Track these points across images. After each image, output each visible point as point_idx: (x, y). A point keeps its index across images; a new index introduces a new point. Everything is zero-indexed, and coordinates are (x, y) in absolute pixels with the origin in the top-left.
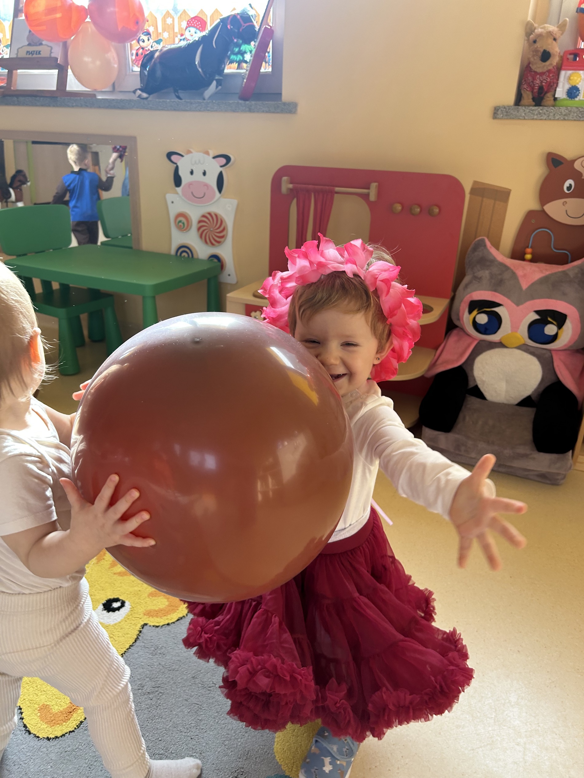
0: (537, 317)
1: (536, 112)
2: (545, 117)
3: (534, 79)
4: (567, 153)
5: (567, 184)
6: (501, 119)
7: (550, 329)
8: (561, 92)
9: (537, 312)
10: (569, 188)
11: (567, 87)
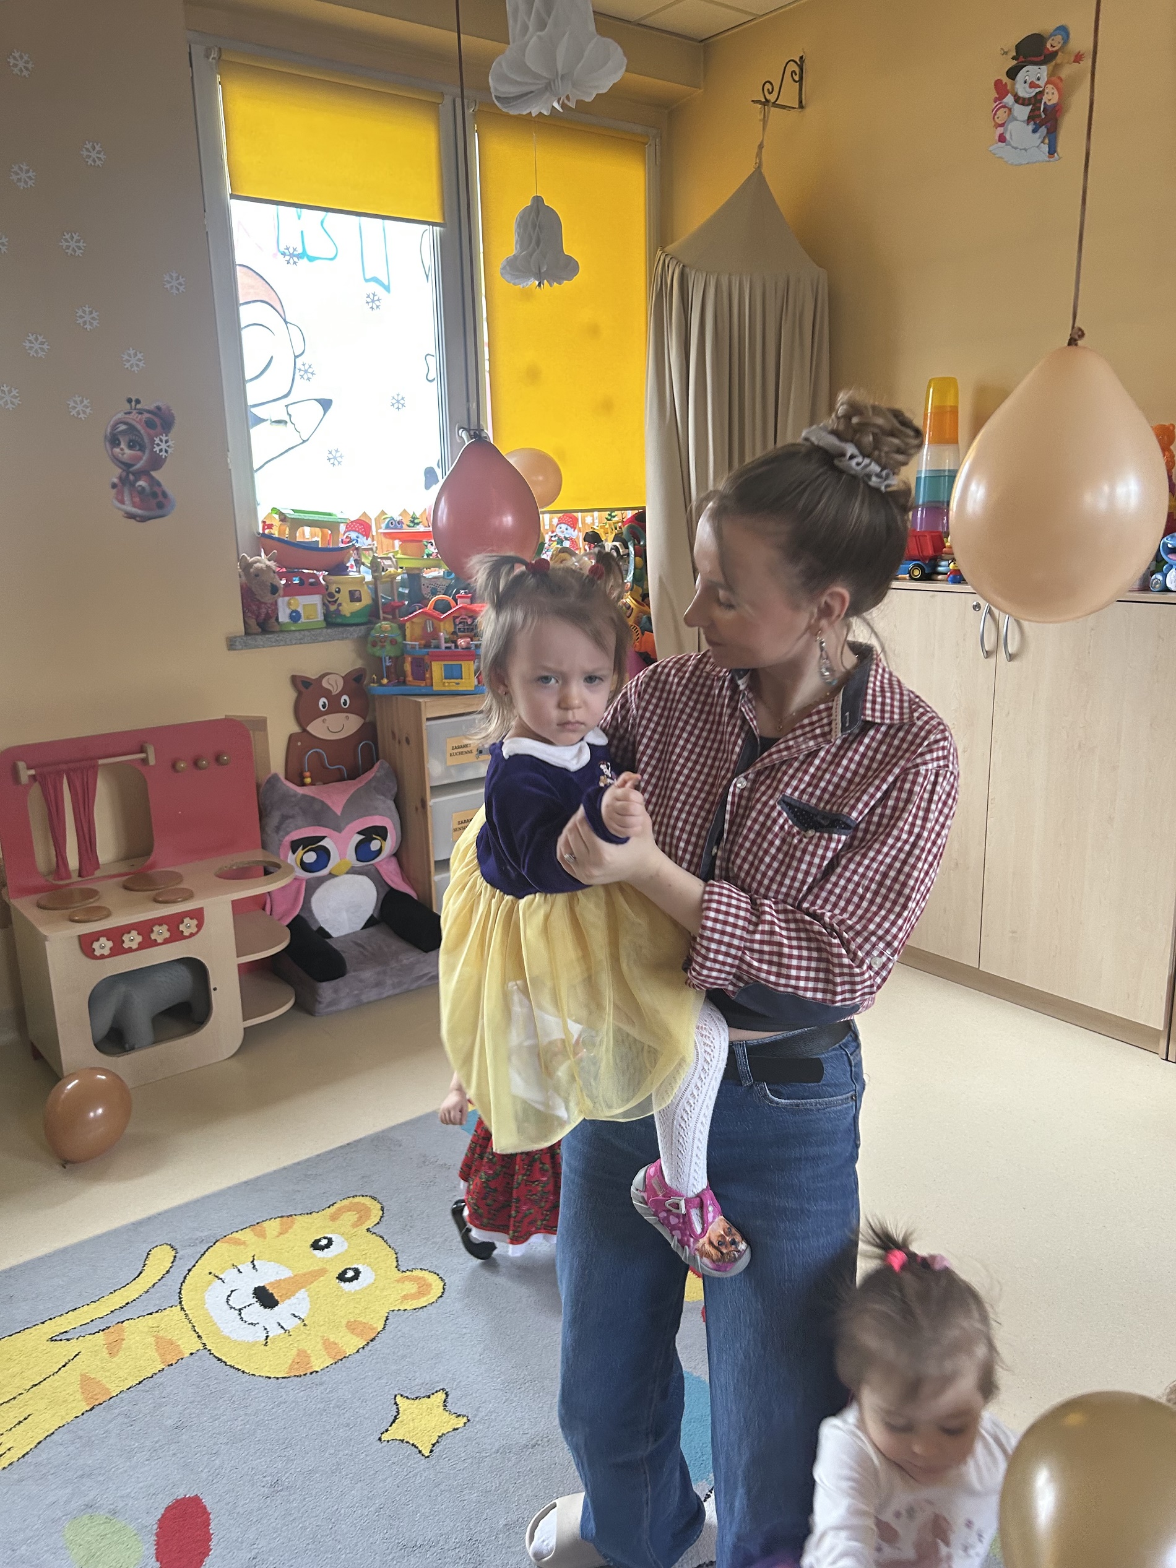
0: (362, 837)
1: (273, 640)
2: (282, 643)
3: (259, 608)
4: (312, 674)
5: (321, 703)
6: (242, 649)
7: (375, 845)
8: (283, 617)
9: (359, 833)
10: (324, 706)
11: (288, 611)
